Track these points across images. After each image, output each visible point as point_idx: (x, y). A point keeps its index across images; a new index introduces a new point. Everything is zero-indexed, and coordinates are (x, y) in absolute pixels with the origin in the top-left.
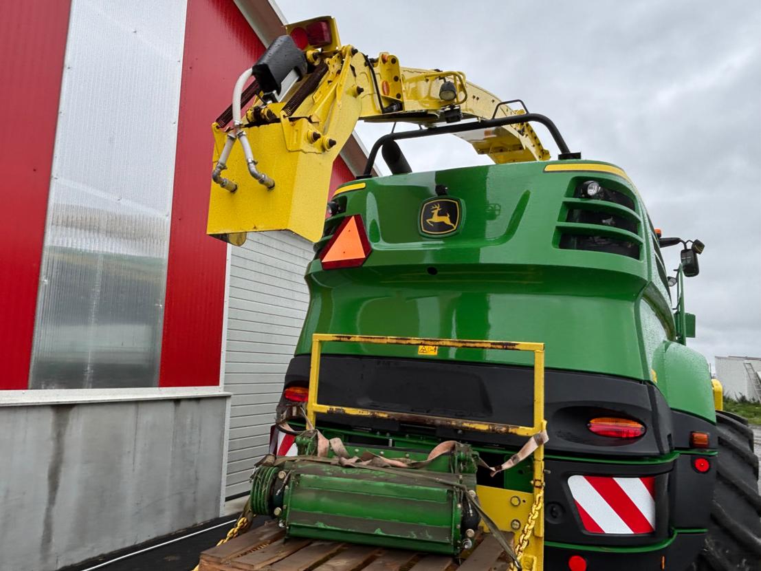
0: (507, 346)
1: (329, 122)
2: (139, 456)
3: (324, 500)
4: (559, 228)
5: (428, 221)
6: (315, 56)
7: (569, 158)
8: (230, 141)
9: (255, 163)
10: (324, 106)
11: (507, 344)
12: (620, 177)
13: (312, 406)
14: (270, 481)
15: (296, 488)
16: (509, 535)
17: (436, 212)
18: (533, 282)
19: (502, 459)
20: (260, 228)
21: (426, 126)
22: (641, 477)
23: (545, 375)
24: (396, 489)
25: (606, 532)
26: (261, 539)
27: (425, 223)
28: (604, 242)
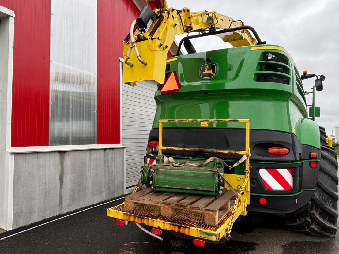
0: (235, 121)
1: (165, 39)
2: (92, 171)
3: (168, 178)
4: (256, 74)
5: (203, 73)
6: (158, 13)
7: (261, 44)
8: (130, 48)
9: (140, 56)
10: (163, 32)
11: (235, 120)
12: (282, 51)
13: (160, 147)
14: (148, 172)
15: (157, 174)
16: (237, 191)
17: (206, 69)
18: (246, 96)
19: (234, 163)
20: (143, 80)
21: (202, 33)
22: (287, 168)
23: (250, 131)
24: (194, 173)
25: (274, 189)
26: (146, 192)
27: (202, 74)
28: (275, 78)
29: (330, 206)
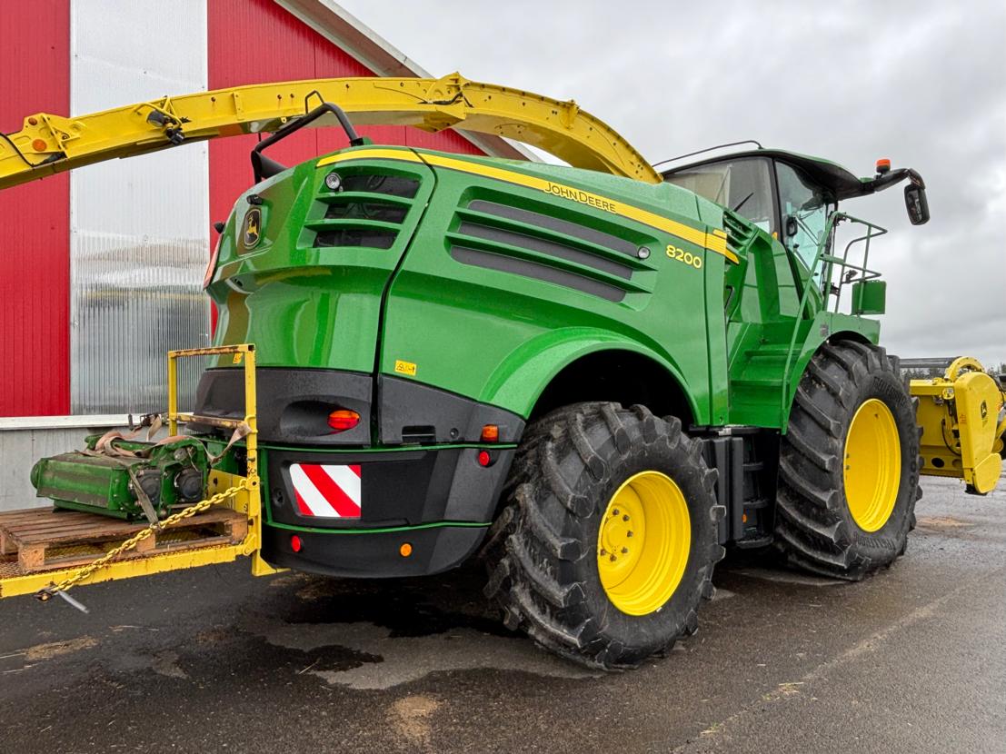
4: (308, 228)
5: (247, 233)
13: (170, 415)
17: (251, 223)
22: (349, 464)
23: (256, 372)
29: (546, 573)
